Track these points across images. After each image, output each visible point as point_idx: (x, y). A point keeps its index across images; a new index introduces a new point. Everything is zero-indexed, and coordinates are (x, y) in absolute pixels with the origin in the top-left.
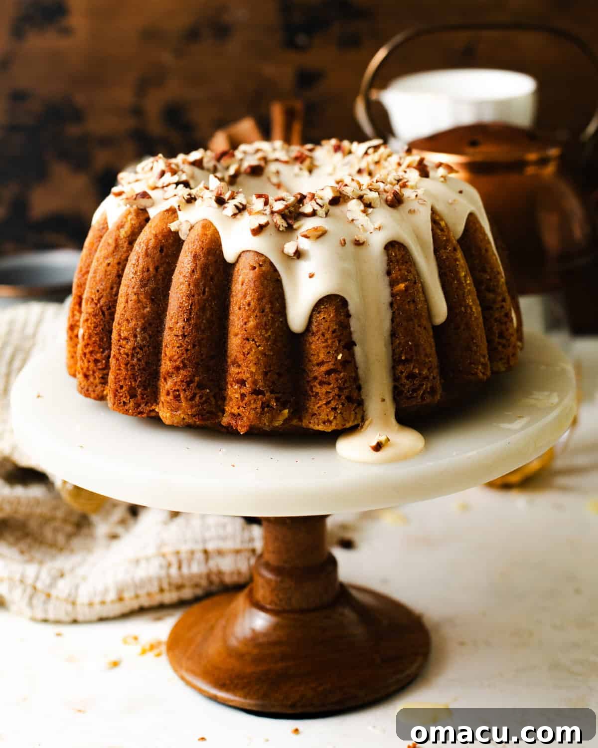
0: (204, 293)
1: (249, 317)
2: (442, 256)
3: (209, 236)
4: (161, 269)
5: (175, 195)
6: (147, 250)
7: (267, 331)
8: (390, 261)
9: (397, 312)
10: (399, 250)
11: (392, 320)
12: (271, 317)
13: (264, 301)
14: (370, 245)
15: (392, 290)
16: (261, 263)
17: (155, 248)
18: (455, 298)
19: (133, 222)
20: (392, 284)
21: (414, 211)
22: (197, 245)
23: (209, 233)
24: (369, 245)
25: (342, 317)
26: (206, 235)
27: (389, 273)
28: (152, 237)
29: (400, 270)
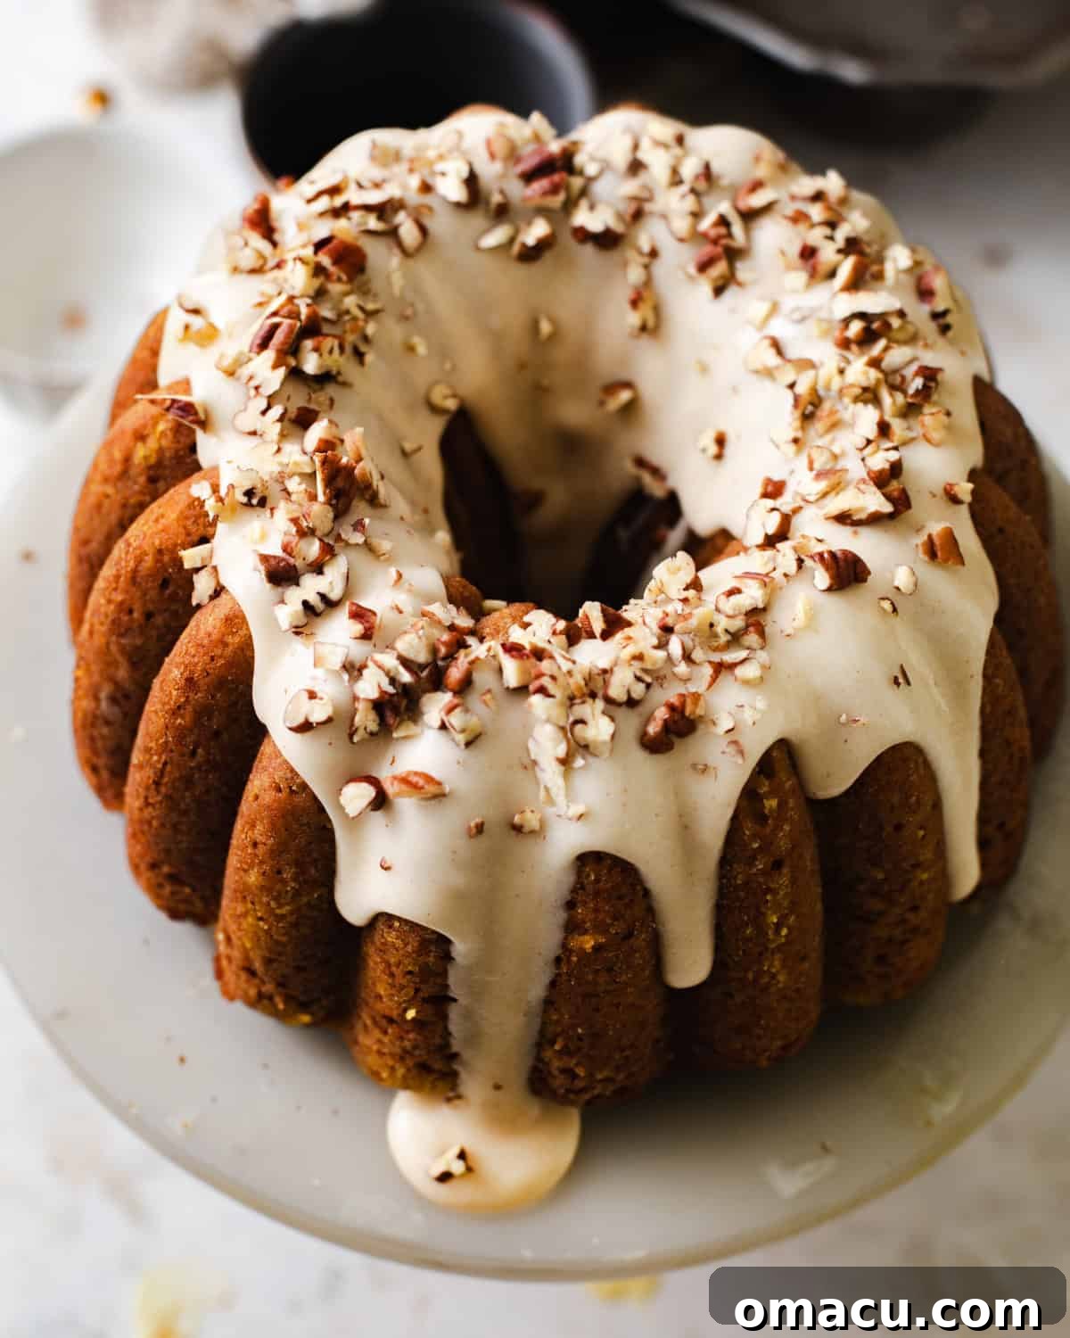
0: (193, 753)
1: (251, 866)
2: (735, 878)
3: (229, 651)
4: (159, 620)
5: (254, 433)
6: (135, 571)
7: (280, 906)
8: (578, 887)
9: (564, 978)
10: (609, 871)
11: (553, 984)
12: (293, 888)
13: (286, 856)
14: (547, 838)
15: (566, 938)
16: (294, 788)
17: (152, 575)
18: (738, 955)
19: (164, 443)
20: (572, 927)
21: (705, 769)
22: (201, 661)
23: (234, 641)
24: (544, 838)
25: (431, 959)
26: (226, 645)
27: (570, 905)
28: (151, 551)
29: (596, 910)
